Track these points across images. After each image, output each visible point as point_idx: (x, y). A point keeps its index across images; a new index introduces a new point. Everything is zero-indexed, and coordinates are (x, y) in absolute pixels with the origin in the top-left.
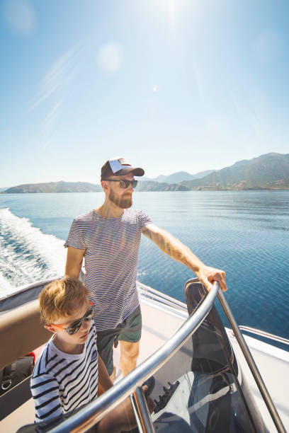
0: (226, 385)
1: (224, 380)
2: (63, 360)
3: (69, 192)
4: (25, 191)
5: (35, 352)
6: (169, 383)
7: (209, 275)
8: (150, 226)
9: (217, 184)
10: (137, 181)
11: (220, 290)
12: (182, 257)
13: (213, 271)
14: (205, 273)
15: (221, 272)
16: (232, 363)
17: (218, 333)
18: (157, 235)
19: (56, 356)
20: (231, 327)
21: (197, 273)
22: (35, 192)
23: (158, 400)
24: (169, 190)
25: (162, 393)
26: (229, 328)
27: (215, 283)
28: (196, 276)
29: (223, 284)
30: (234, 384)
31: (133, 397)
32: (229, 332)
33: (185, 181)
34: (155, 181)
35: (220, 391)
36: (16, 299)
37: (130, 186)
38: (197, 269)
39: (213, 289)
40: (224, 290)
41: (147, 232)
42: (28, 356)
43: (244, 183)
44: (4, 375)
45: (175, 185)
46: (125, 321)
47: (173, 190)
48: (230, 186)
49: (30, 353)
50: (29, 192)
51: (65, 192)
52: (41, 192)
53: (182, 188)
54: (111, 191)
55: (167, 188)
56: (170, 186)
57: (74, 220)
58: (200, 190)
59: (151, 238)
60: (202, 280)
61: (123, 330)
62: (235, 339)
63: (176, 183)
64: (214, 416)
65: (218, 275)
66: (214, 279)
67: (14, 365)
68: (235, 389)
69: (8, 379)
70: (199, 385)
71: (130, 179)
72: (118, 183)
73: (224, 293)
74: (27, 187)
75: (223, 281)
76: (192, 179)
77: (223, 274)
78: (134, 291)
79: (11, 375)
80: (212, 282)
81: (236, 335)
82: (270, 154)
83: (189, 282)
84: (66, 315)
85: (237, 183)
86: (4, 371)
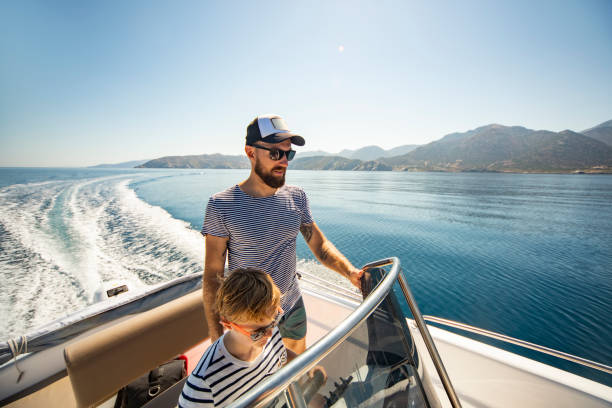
0: (404, 378)
1: (402, 371)
2: (231, 364)
3: (229, 168)
4: (170, 165)
5: (187, 354)
6: (341, 379)
9: (426, 164)
10: (295, 152)
16: (413, 355)
17: (398, 324)
19: (223, 357)
20: (414, 316)
22: (184, 167)
23: (329, 396)
24: (365, 169)
25: (333, 389)
26: (412, 318)
30: (413, 378)
31: (287, 393)
32: (411, 323)
35: (395, 386)
36: (160, 297)
37: (284, 158)
42: (178, 359)
43: (460, 163)
44: (150, 381)
45: (373, 163)
47: (370, 170)
48: (442, 166)
49: (179, 356)
50: (176, 167)
51: (224, 168)
54: (258, 161)
55: (362, 167)
56: (366, 164)
57: (211, 200)
58: (406, 170)
62: (417, 330)
63: (372, 160)
67: (162, 370)
68: (414, 382)
69: (156, 384)
70: (372, 380)
71: (285, 149)
72: (268, 152)
74: (173, 159)
79: (159, 380)
81: (419, 326)
82: (491, 125)
85: (452, 163)
86: (150, 376)
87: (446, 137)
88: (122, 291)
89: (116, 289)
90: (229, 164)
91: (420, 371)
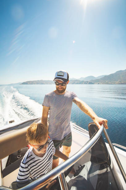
0: (105, 168)
2: (34, 158)
6: (80, 165)
7: (100, 121)
8: (76, 99)
9: (107, 81)
11: (105, 129)
12: (88, 113)
13: (101, 119)
14: (97, 120)
15: (105, 120)
18: (79, 103)
21: (94, 120)
24: (85, 84)
25: (78, 169)
27: (102, 125)
28: (93, 121)
29: (106, 125)
33: (92, 80)
34: (79, 80)
38: (94, 118)
39: (101, 128)
40: (107, 129)
41: (75, 101)
43: (120, 81)
44: (18, 153)
46: (65, 138)
47: (87, 84)
48: (113, 82)
50: (30, 84)
51: (43, 84)
52: (34, 84)
53: (90, 83)
55: (84, 83)
58: (98, 84)
59: (76, 104)
60: (96, 123)
61: (64, 141)
63: (88, 81)
64: (100, 183)
65: (103, 121)
66: (102, 123)
67: (22, 149)
68: (109, 170)
69: (20, 154)
73: (106, 130)
75: (106, 124)
76: (95, 79)
77: (106, 121)
78: (69, 125)
80: (101, 124)
83: (90, 123)
84: (38, 143)
85: (117, 81)
86: (18, 151)
87: (117, 72)
88: (13, 122)
89: (12, 121)
90: (44, 83)
91: (111, 166)
